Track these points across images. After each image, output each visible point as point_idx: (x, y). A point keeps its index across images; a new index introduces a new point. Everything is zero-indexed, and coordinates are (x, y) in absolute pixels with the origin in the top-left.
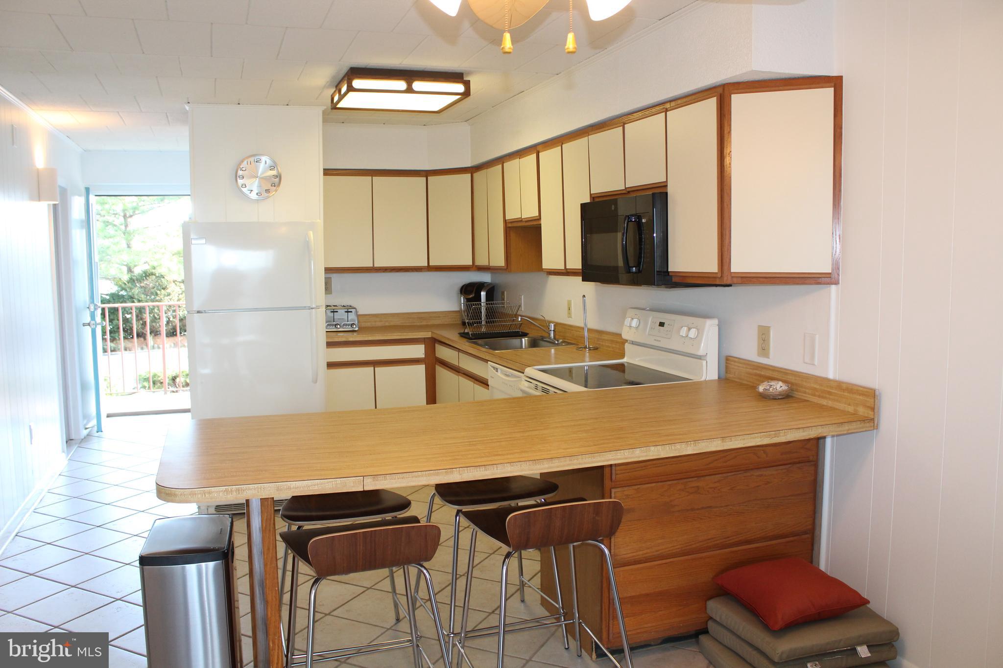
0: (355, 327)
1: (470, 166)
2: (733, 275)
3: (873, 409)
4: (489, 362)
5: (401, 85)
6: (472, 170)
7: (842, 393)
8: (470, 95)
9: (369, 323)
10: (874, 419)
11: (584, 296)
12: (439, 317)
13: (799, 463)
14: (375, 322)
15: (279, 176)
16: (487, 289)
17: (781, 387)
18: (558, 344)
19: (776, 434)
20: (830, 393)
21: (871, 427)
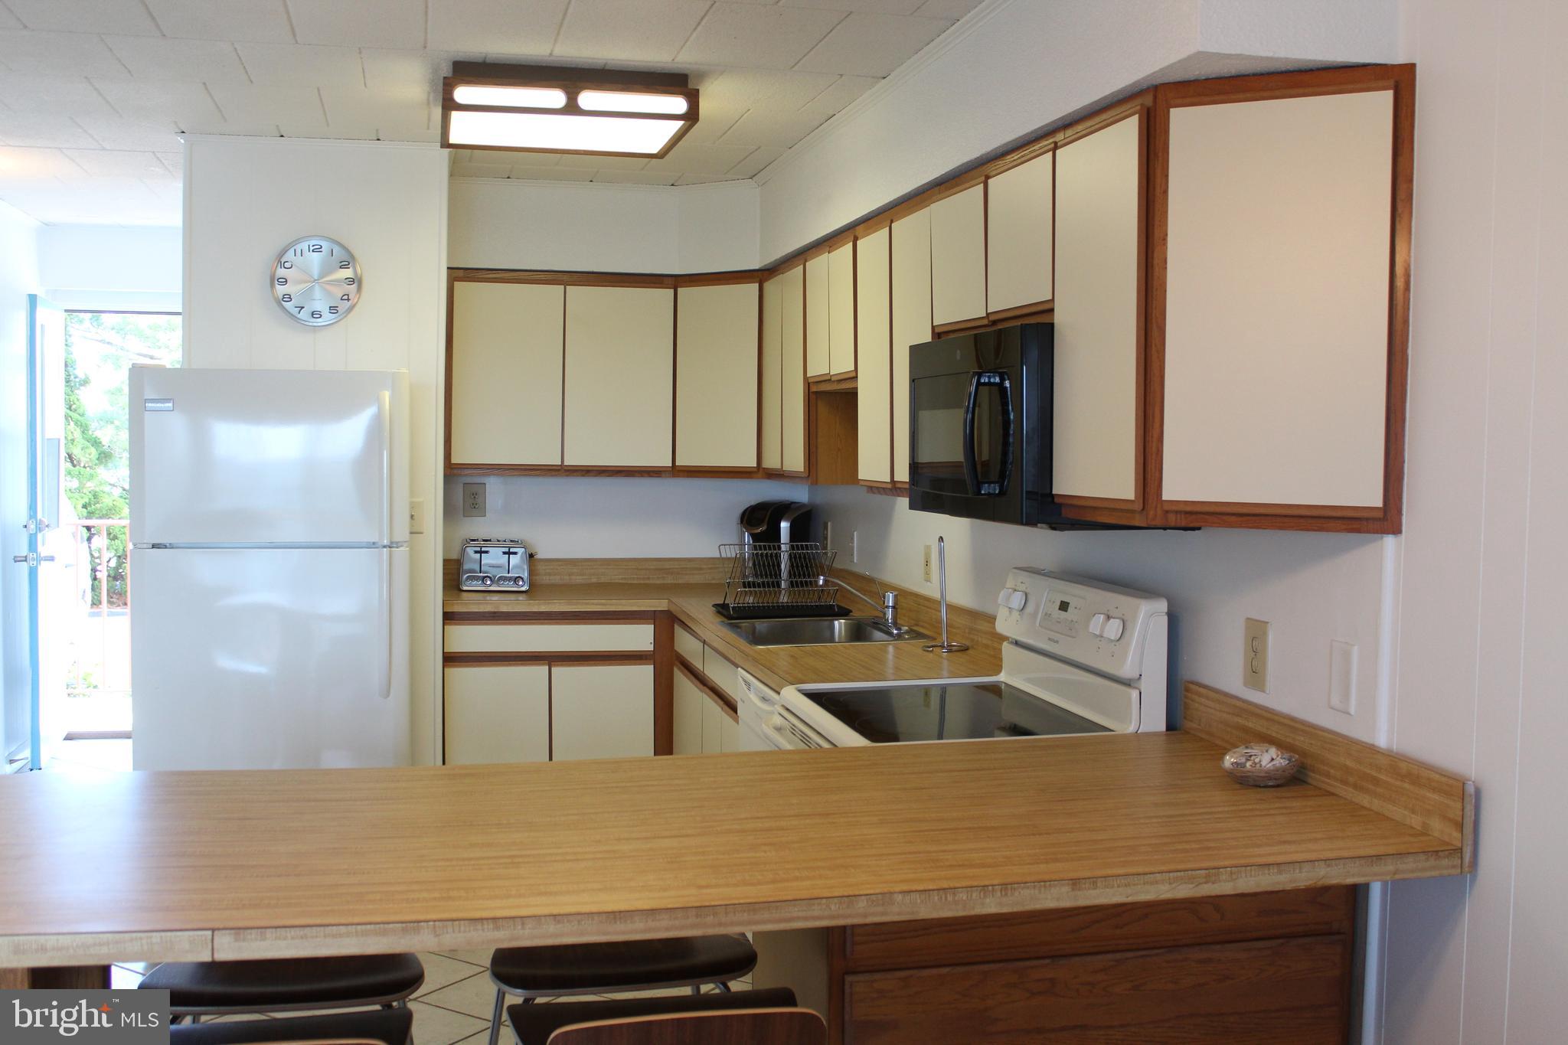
0: (521, 583)
1: (757, 268)
2: (1166, 507)
3: (1460, 826)
4: (739, 669)
5: (556, 97)
6: (762, 276)
7: (1398, 783)
8: (698, 120)
9: (558, 577)
10: (1461, 849)
11: (941, 539)
12: (701, 569)
13: (1305, 935)
14: (570, 575)
15: (356, 281)
16: (792, 517)
17: (1273, 759)
18: (899, 637)
19: (1208, 876)
20: (1376, 781)
21: (1454, 867)
